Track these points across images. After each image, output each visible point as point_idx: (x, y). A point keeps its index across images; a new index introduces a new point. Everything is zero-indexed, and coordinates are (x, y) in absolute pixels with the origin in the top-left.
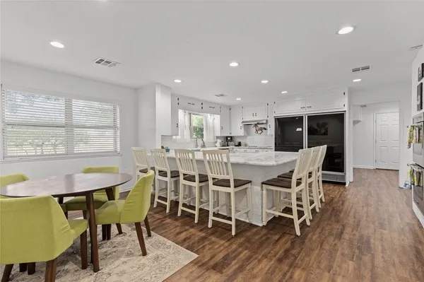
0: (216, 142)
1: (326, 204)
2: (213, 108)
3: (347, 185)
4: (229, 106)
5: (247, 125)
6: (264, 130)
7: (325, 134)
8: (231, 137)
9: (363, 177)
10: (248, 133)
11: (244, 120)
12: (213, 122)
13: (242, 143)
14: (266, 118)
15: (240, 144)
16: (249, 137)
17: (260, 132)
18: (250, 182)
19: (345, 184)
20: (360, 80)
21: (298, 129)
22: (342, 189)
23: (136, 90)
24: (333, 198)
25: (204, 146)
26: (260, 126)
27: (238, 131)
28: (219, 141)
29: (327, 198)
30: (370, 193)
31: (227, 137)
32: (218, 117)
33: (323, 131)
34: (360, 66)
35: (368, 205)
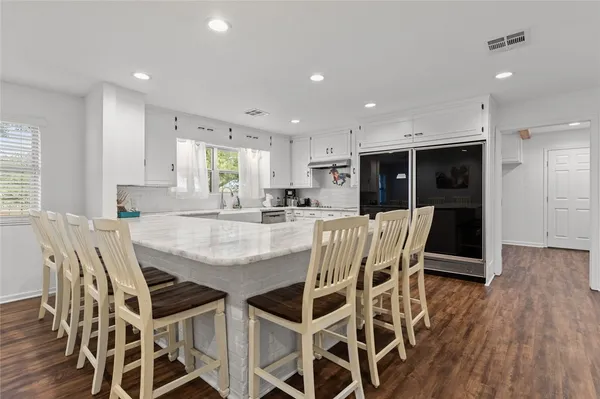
0: (264, 199)
1: (432, 332)
2: (253, 138)
3: (487, 284)
4: (290, 137)
5: (319, 170)
6: (347, 179)
7: (464, 186)
8: (294, 191)
9: (522, 265)
10: (320, 183)
11: (314, 160)
12: (258, 162)
13: (313, 202)
14: (349, 156)
15: (307, 203)
16: (323, 191)
17: (340, 181)
18: (223, 296)
19: (483, 281)
20: (510, 74)
21: (401, 176)
22: (476, 293)
23: (82, 98)
24: (451, 316)
25: (237, 206)
26: (340, 171)
27: (304, 180)
28: (269, 197)
29: (439, 315)
30: (529, 306)
31: (287, 190)
32: (266, 156)
33: (460, 181)
34: (504, 33)
35: (521, 338)
